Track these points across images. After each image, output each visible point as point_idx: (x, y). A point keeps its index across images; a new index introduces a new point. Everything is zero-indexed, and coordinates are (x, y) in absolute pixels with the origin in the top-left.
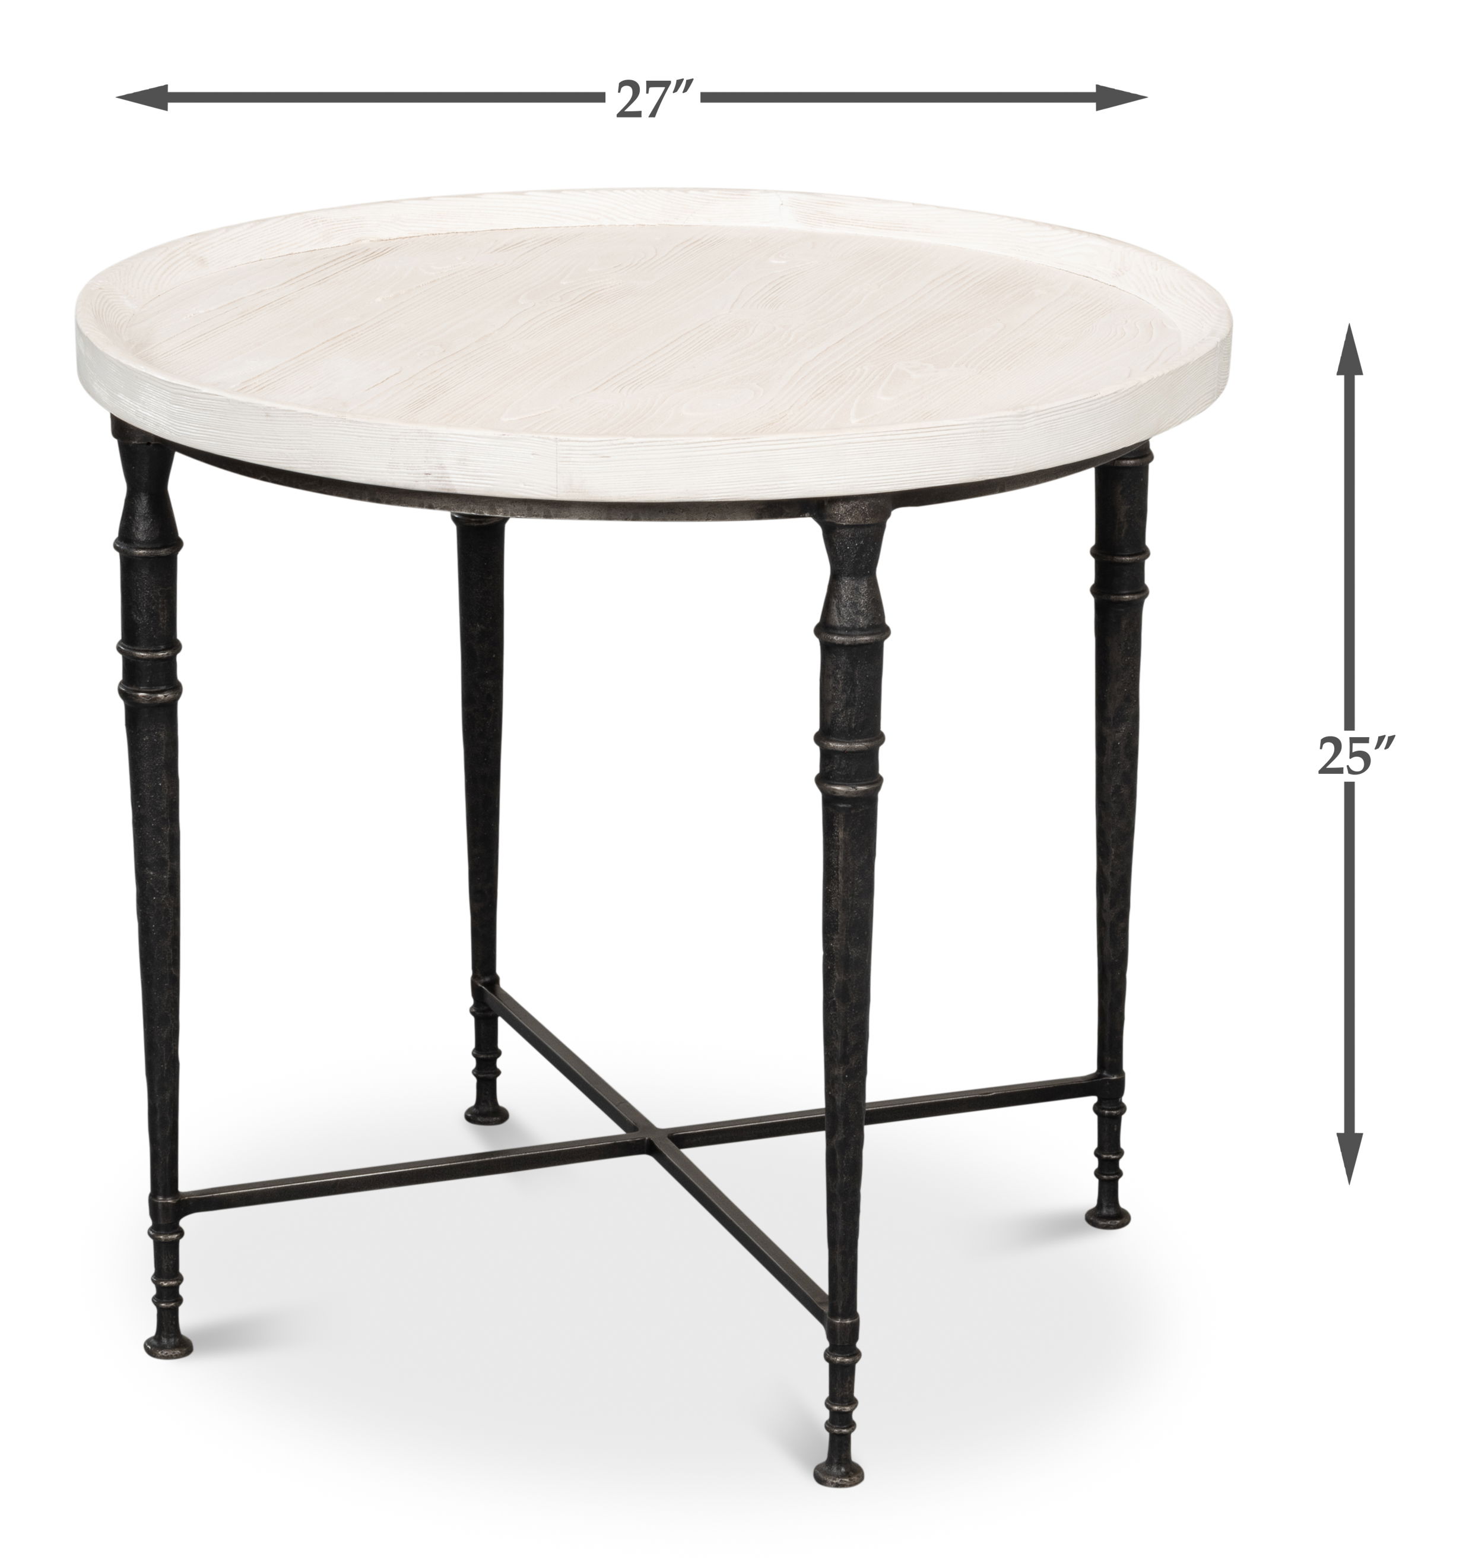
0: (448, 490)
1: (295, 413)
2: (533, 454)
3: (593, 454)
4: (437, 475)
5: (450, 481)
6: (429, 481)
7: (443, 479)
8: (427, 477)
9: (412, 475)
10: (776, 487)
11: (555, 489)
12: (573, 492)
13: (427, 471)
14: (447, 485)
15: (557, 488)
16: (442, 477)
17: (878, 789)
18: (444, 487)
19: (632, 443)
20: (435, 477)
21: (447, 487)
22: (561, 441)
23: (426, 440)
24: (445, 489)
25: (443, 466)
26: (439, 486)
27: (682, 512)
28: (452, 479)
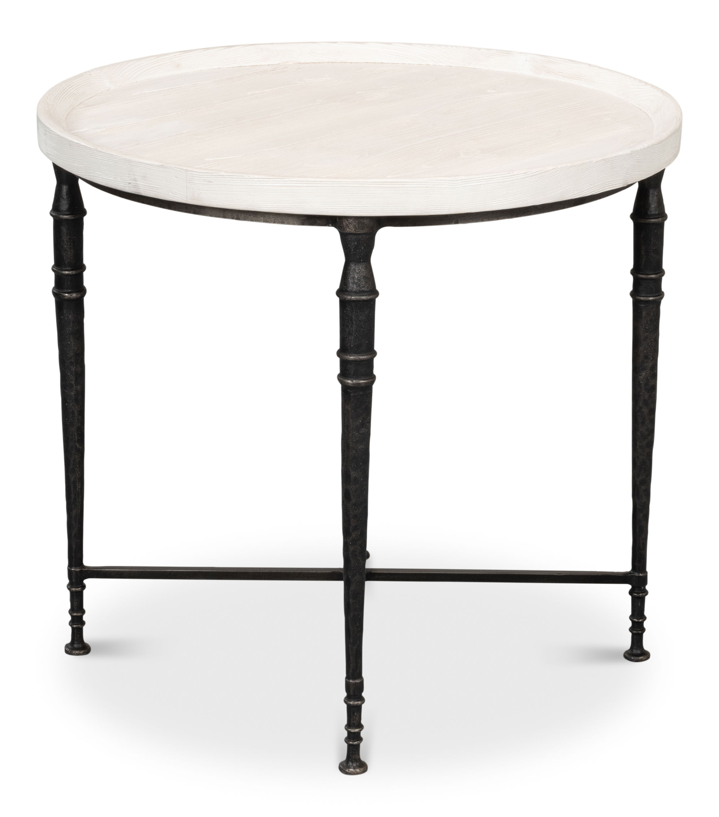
0: (138, 193)
1: (79, 144)
2: (176, 177)
3: (204, 180)
4: (133, 184)
5: (139, 188)
6: (130, 187)
7: (136, 187)
8: (129, 185)
9: (123, 183)
10: (300, 207)
11: (186, 198)
12: (194, 200)
13: (130, 182)
14: (138, 190)
15: (187, 197)
16: (135, 186)
17: (373, 382)
18: (136, 191)
19: (223, 176)
20: (132, 185)
21: (138, 191)
22: (188, 171)
23: (128, 164)
24: (137, 192)
25: (136, 179)
26: (135, 191)
27: (261, 217)
28: (140, 187)
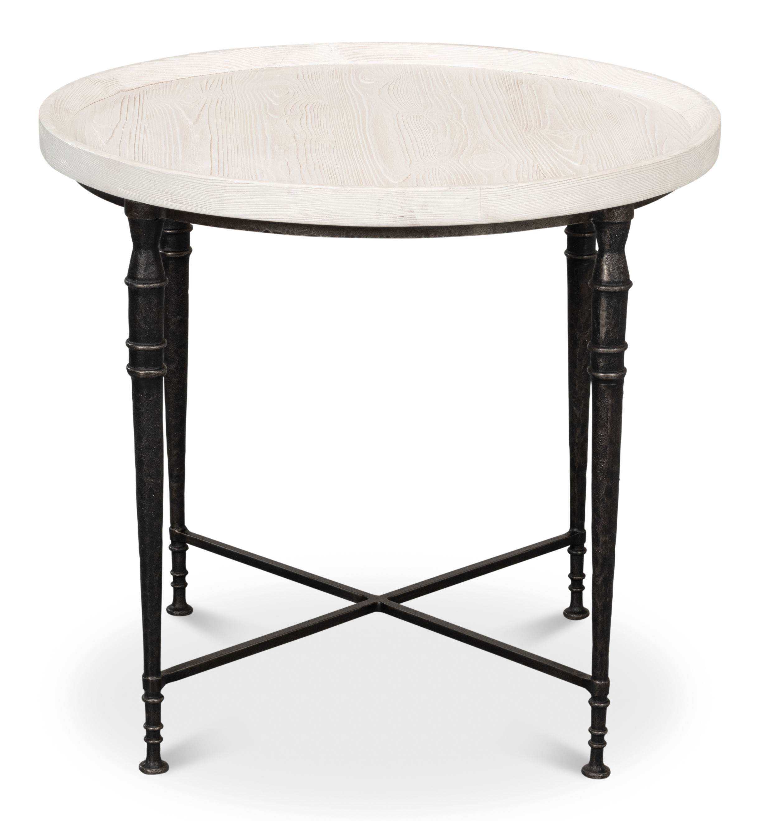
0: (415, 225)
1: (310, 189)
2: (466, 199)
3: (502, 195)
4: (407, 217)
5: (416, 220)
6: (402, 221)
7: (411, 219)
8: (402, 218)
9: (392, 218)
11: (479, 218)
12: (489, 218)
13: (402, 215)
14: (414, 222)
16: (411, 218)
18: (412, 223)
19: (522, 187)
20: (407, 218)
21: (414, 223)
22: (483, 189)
23: (401, 196)
24: (412, 224)
25: (411, 211)
26: (410, 223)
28: (417, 218)
